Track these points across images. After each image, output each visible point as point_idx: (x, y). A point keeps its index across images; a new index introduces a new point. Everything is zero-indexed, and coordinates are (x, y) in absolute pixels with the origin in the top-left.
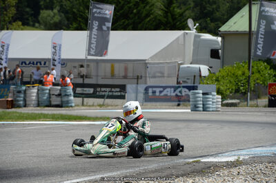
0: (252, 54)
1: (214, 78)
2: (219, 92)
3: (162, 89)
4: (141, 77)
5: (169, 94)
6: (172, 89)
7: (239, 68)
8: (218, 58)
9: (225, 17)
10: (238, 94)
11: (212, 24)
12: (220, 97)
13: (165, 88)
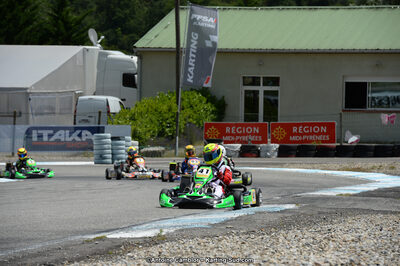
0: (181, 81)
1: (128, 115)
2: (135, 136)
3: (51, 132)
4: (20, 113)
5: (63, 139)
6: (68, 132)
7: (163, 101)
8: (134, 86)
9: (144, 27)
10: (162, 139)
11: (125, 37)
12: (137, 142)
13: (56, 129)
